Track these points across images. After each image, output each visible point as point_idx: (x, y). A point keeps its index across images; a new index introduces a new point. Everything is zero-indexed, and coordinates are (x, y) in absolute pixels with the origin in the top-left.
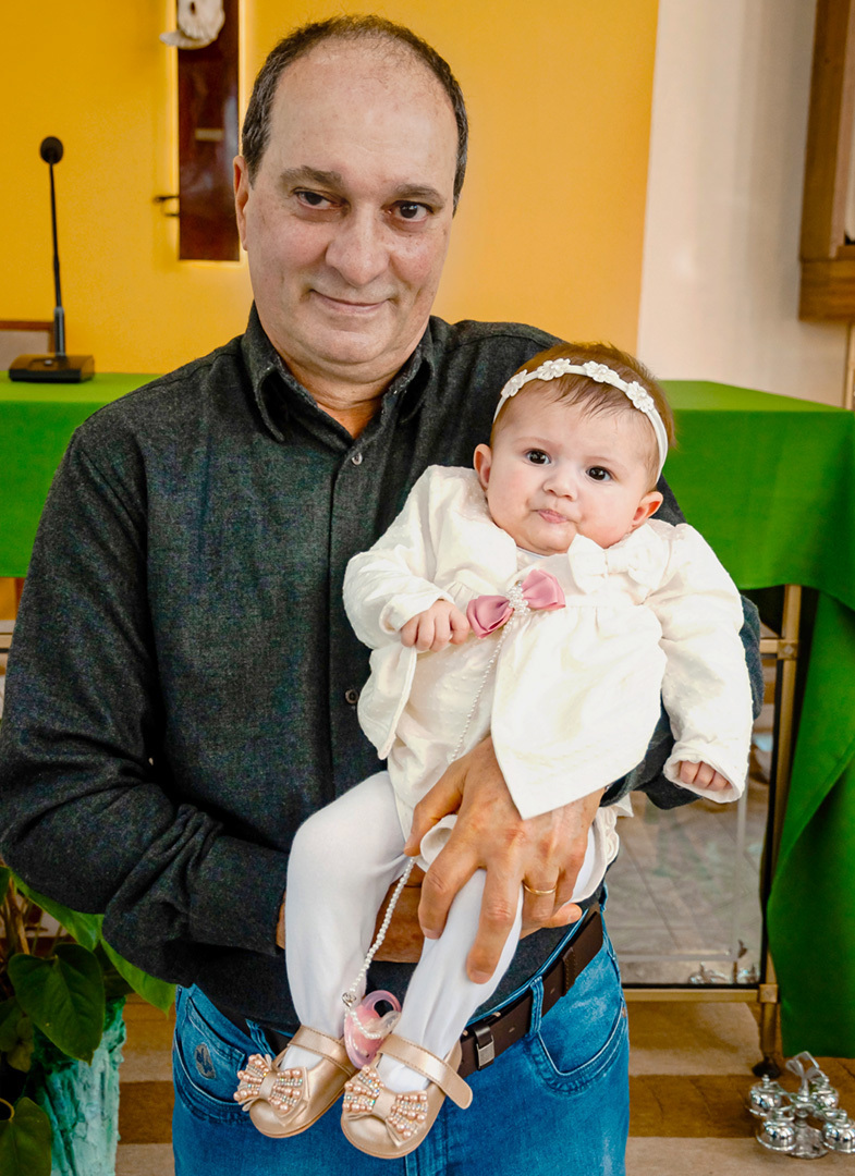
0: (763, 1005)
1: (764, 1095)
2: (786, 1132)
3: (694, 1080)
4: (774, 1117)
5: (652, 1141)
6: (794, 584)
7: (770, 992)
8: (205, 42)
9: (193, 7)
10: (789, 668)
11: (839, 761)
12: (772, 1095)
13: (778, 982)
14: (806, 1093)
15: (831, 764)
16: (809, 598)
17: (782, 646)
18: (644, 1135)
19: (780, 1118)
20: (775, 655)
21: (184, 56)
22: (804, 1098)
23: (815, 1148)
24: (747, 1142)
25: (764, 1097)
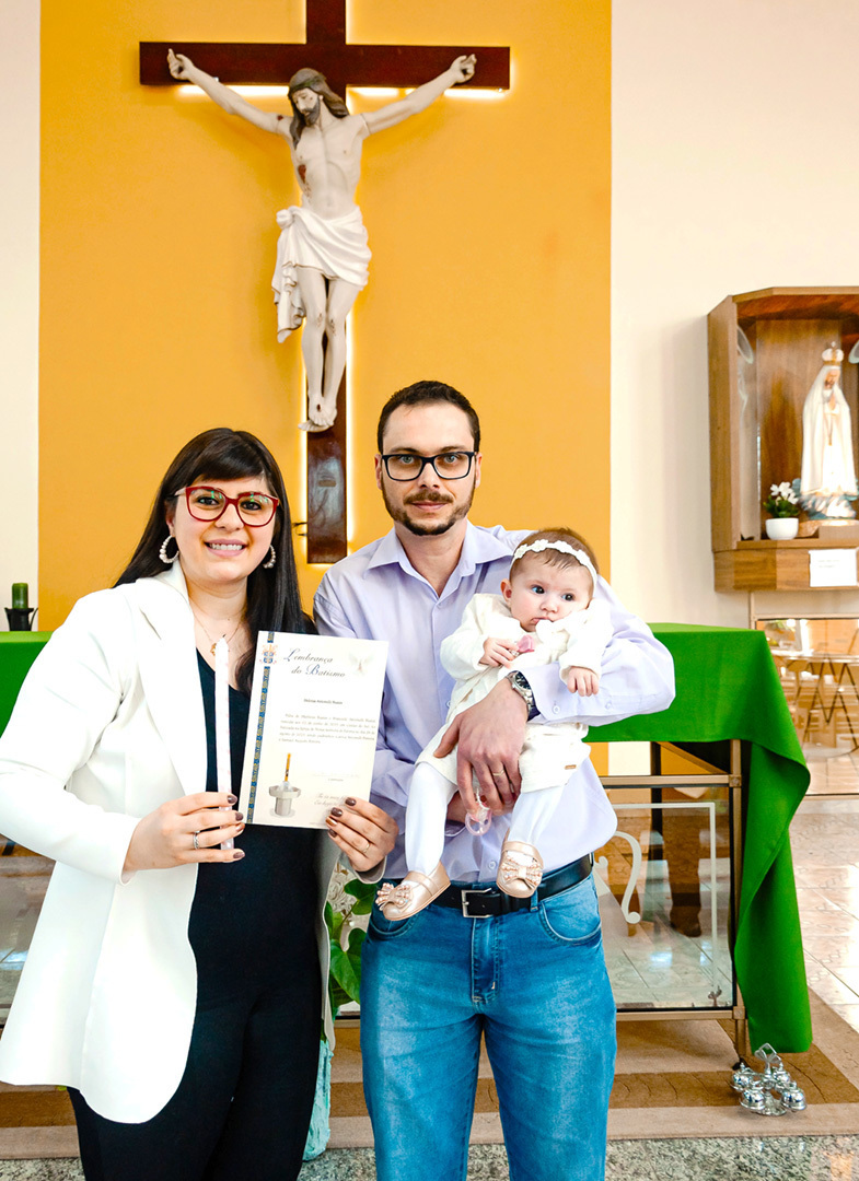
0: (736, 1021)
1: (742, 1077)
2: (759, 1097)
3: (695, 1075)
4: (751, 1088)
5: (673, 1109)
6: (736, 739)
7: (739, 1012)
8: (326, 427)
9: (319, 407)
10: (737, 793)
11: (773, 850)
12: (748, 1076)
13: (745, 1005)
14: (769, 1072)
15: (769, 853)
16: (746, 747)
17: (731, 779)
18: (667, 1106)
19: (754, 1088)
20: (728, 785)
21: (311, 436)
22: (768, 1075)
23: (778, 1110)
24: (734, 1108)
25: (742, 1078)
